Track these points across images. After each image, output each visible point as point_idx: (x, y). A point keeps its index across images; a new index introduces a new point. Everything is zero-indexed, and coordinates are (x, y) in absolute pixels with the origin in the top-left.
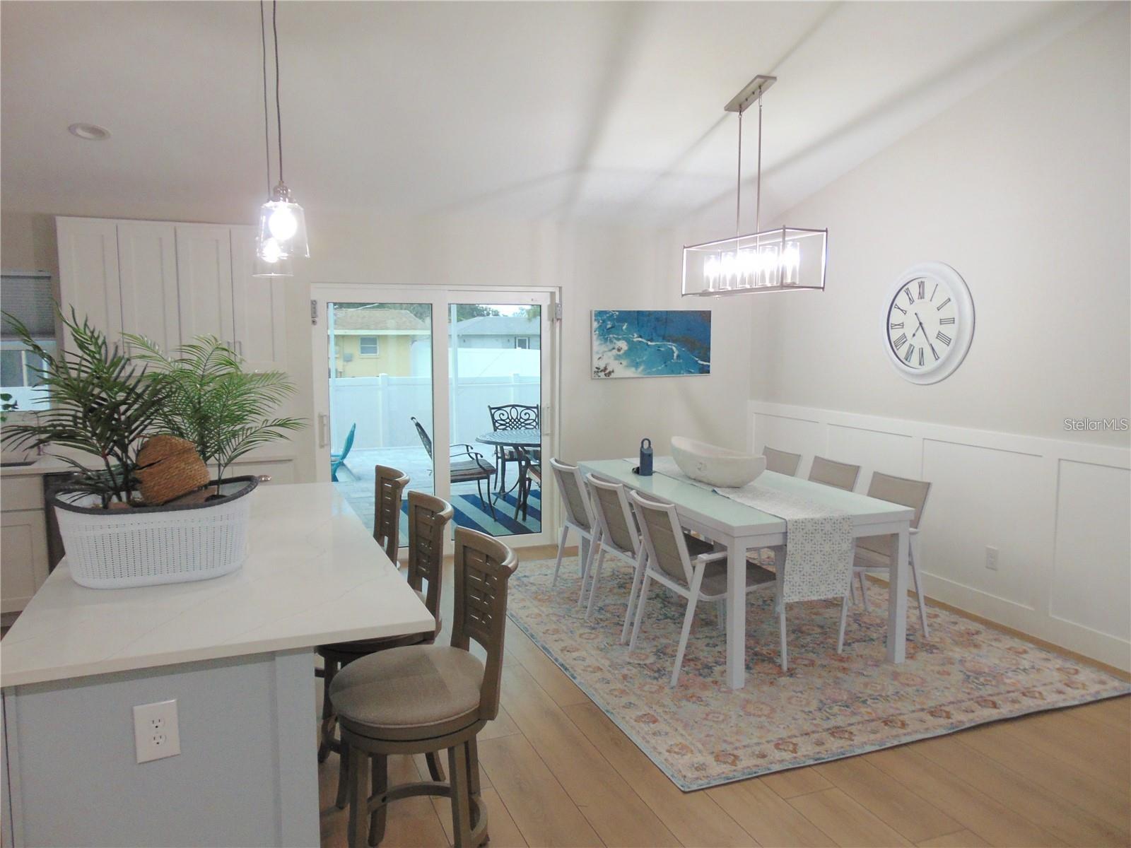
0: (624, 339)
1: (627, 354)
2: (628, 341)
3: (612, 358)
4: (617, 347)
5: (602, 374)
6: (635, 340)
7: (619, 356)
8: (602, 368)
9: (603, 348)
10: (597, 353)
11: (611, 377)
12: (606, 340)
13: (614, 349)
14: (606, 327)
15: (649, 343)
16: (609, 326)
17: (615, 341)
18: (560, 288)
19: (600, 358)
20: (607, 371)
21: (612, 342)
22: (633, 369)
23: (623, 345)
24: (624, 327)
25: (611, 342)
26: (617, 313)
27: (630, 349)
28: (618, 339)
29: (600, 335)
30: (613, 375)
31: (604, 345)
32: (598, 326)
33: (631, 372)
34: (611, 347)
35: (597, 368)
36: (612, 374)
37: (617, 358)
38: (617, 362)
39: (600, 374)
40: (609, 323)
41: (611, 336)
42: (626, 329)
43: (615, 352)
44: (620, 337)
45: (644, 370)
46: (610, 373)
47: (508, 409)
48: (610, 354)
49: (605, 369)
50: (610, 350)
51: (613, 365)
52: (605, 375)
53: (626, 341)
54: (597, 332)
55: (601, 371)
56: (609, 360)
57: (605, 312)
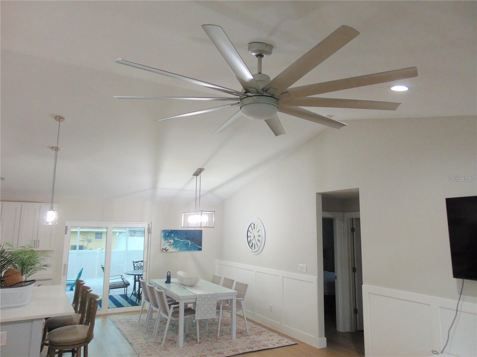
2: (174, 240)
5: (164, 251)
6: (176, 239)
8: (164, 248)
9: (165, 242)
10: (163, 244)
13: (169, 242)
15: (181, 240)
16: (167, 235)
17: (169, 240)
18: (151, 222)
20: (166, 250)
22: (175, 249)
23: (172, 241)
24: (172, 235)
25: (168, 240)
27: (174, 242)
28: (170, 239)
30: (168, 251)
31: (165, 241)
33: (174, 250)
34: (168, 242)
37: (170, 245)
38: (169, 246)
39: (163, 250)
40: (167, 234)
41: (168, 238)
43: (169, 243)
45: (179, 249)
46: (167, 250)
47: (140, 262)
48: (167, 244)
49: (165, 249)
50: (167, 243)
51: (168, 248)
56: (167, 246)
57: (166, 230)
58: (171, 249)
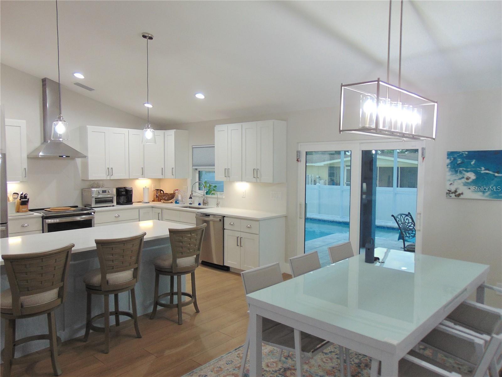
0: (471, 171)
1: (475, 182)
2: (476, 173)
3: (462, 184)
4: (465, 177)
5: (453, 195)
6: (482, 172)
7: (467, 183)
8: (453, 190)
9: (454, 177)
10: (449, 180)
11: (460, 197)
12: (456, 172)
13: (463, 178)
14: (456, 163)
15: (496, 174)
16: (459, 162)
17: (464, 172)
19: (451, 184)
20: (457, 193)
21: (462, 173)
22: (481, 193)
23: (472, 176)
24: (472, 163)
25: (461, 172)
26: (467, 153)
27: (477, 178)
28: (467, 171)
29: (451, 168)
30: (462, 197)
31: (454, 175)
32: (450, 162)
33: (479, 195)
34: (461, 176)
35: (448, 190)
36: (461, 195)
37: (466, 184)
38: (466, 187)
39: (451, 195)
40: (459, 160)
41: (461, 169)
42: (474, 164)
43: (464, 180)
44: (469, 170)
45: (490, 195)
46: (459, 195)
48: (460, 181)
49: (456, 191)
50: (460, 179)
51: (462, 189)
52: (456, 196)
53: (474, 173)
54: (449, 166)
55: (452, 193)
56: (459, 185)
58: (469, 193)
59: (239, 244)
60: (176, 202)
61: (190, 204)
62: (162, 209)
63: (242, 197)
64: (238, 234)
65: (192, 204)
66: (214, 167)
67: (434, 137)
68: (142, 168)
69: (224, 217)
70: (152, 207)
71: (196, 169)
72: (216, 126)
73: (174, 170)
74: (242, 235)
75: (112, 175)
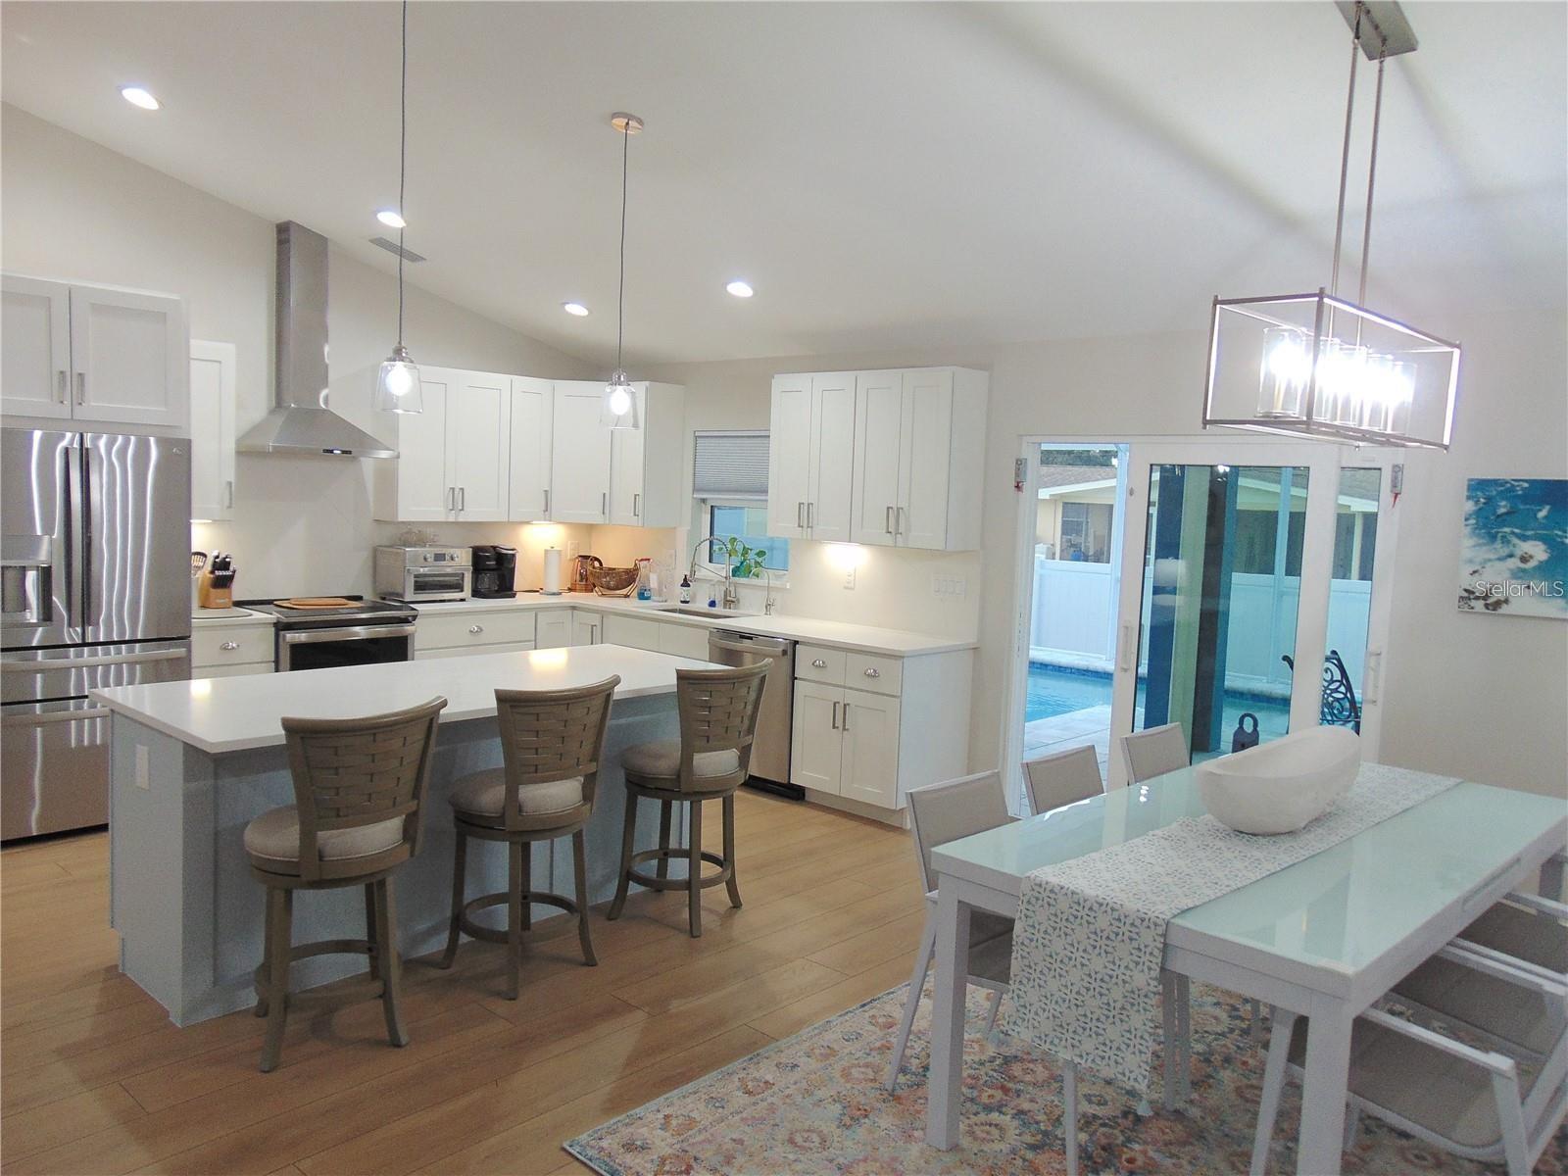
0: (1536, 538)
1: (1544, 570)
2: (1549, 542)
3: (1507, 574)
4: (1518, 553)
7: (1524, 571)
9: (1485, 553)
10: (1471, 561)
11: (1500, 611)
12: (1493, 538)
13: (1511, 556)
14: (1494, 513)
16: (1503, 510)
17: (1515, 541)
19: (1475, 572)
20: (1490, 601)
21: (1509, 542)
23: (1538, 552)
24: (1541, 515)
25: (1505, 541)
26: (1526, 485)
28: (1524, 538)
29: (1477, 527)
30: (1504, 609)
32: (1474, 508)
34: (1505, 551)
35: (1466, 590)
36: (1504, 606)
37: (1518, 574)
39: (1473, 603)
40: (1503, 503)
42: (1546, 517)
43: (1513, 563)
44: (1529, 533)
46: (1497, 604)
48: (1499, 565)
52: (1487, 606)
53: (1545, 543)
54: (1472, 521)
55: (1477, 598)
56: (1496, 576)
57: (1495, 482)
58: (1525, 600)
59: (839, 723)
60: (642, 596)
61: (682, 602)
62: (603, 614)
63: (846, 588)
64: (836, 695)
65: (687, 602)
66: (763, 498)
67: (1446, 441)
68: (546, 491)
69: (796, 642)
70: (574, 608)
71: (704, 501)
72: (776, 376)
73: (640, 500)
74: (851, 697)
75: (462, 510)
